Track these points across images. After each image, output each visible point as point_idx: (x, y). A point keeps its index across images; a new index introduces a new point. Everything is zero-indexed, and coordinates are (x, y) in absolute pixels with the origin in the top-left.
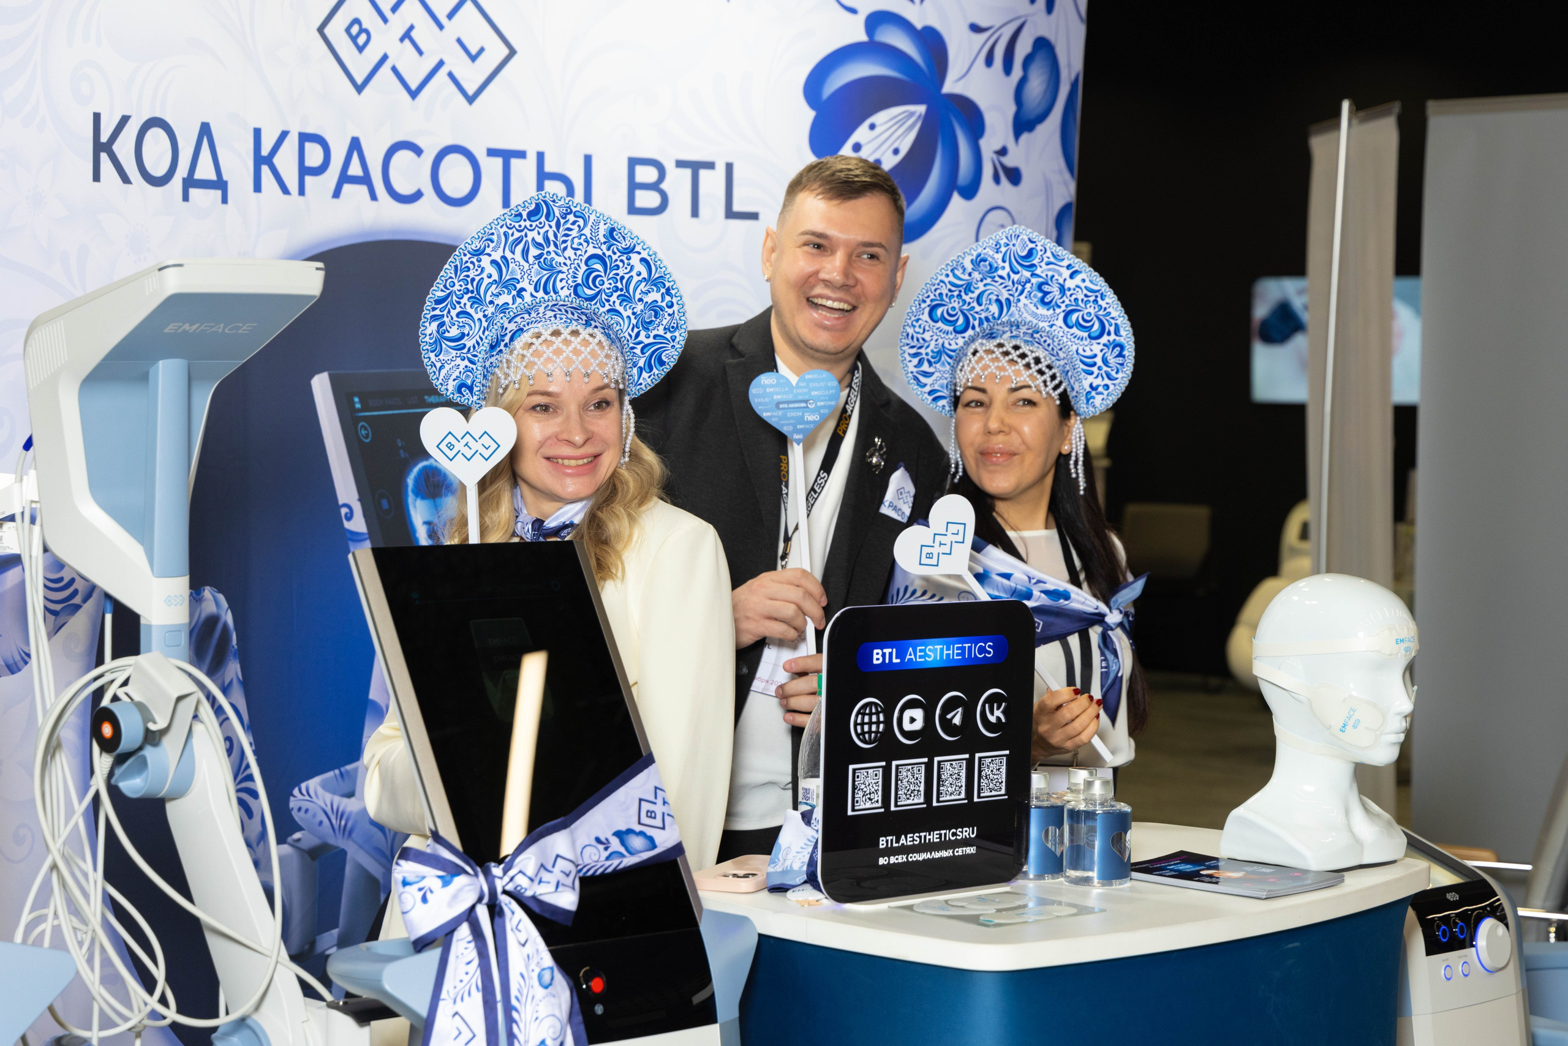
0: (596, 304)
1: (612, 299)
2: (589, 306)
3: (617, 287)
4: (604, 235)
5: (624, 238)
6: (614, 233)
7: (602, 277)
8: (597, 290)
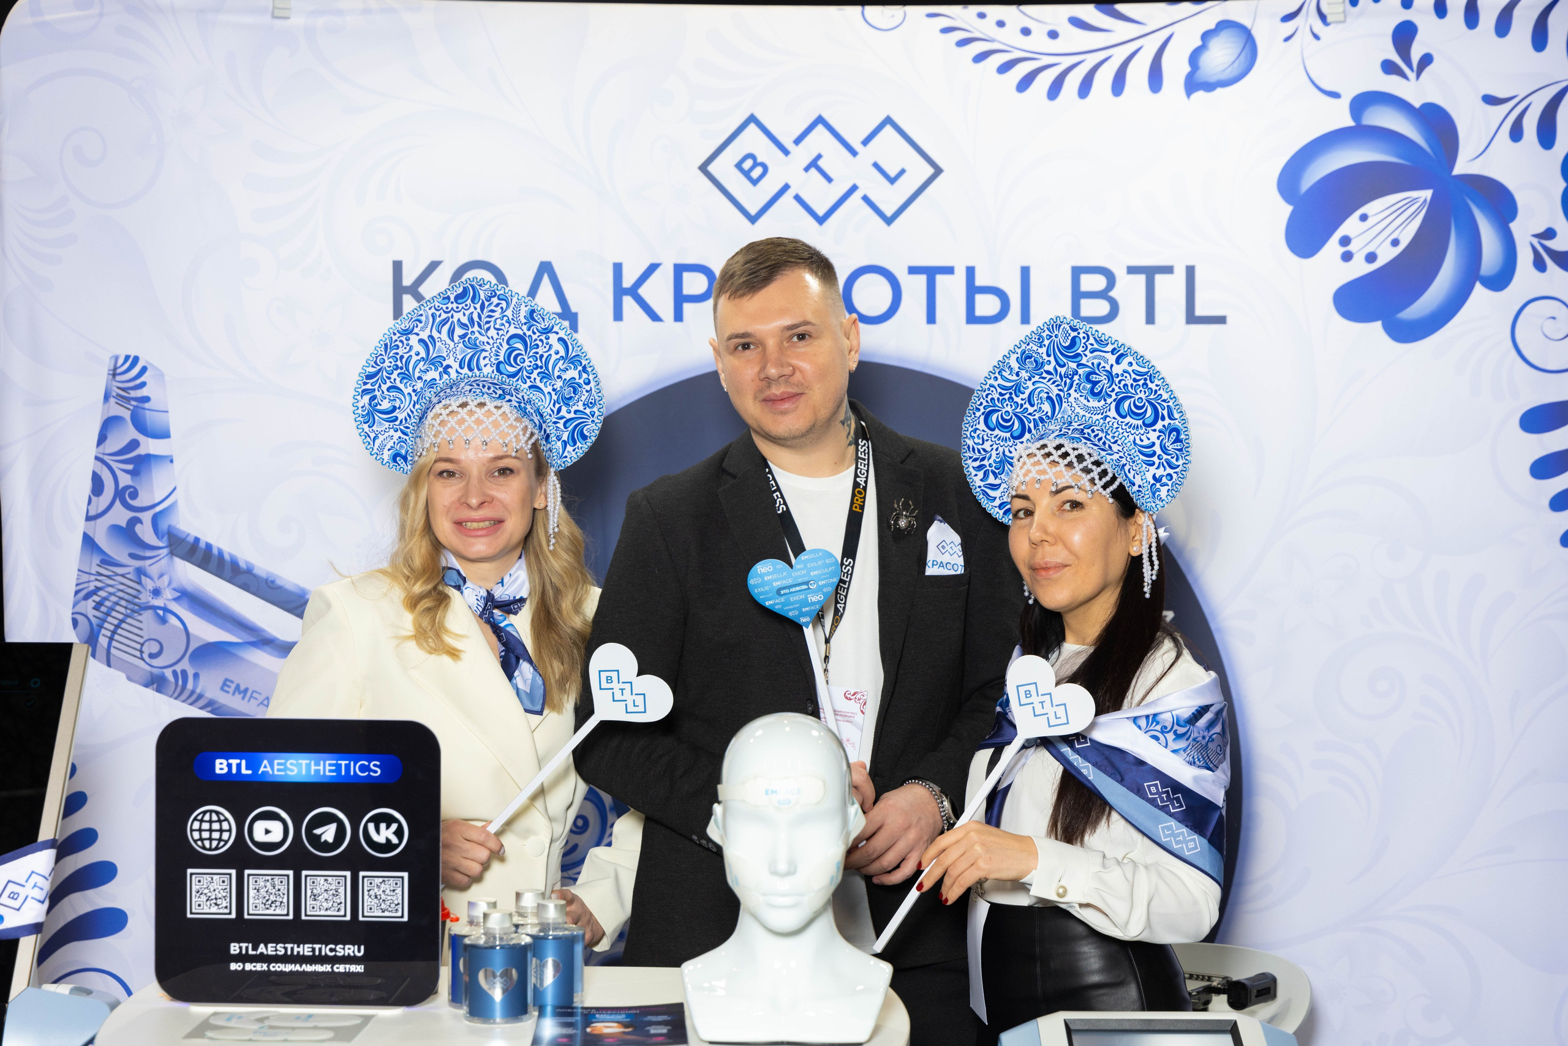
2: (511, 382)
4: (525, 316)
5: (543, 319)
6: (535, 314)
7: (522, 355)
8: (519, 367)
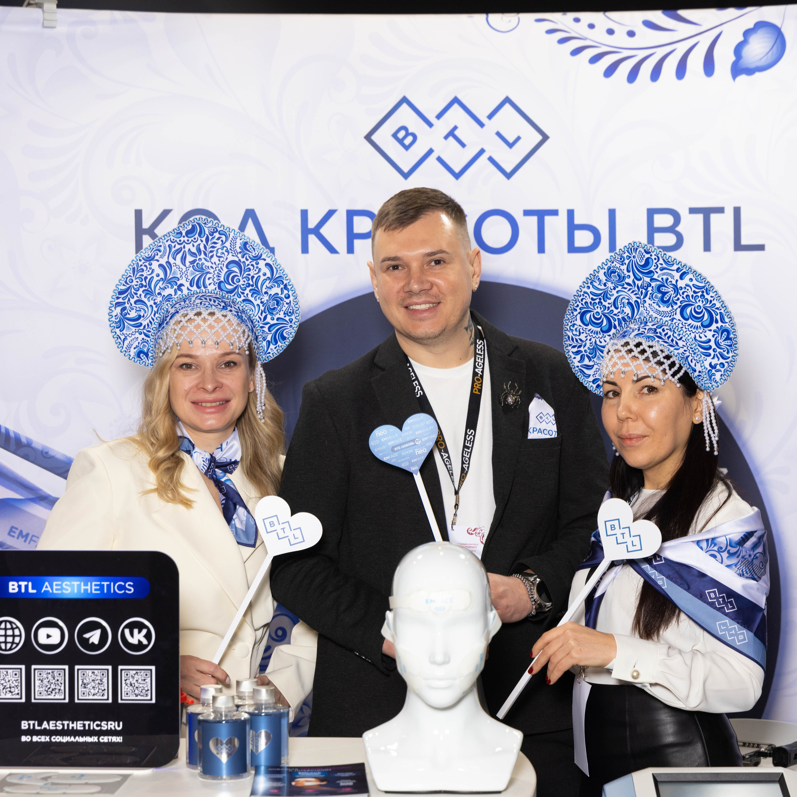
0: (234, 295)
1: (246, 292)
2: (229, 297)
3: (249, 284)
4: (240, 247)
5: (254, 249)
6: (247, 246)
7: (238, 276)
8: (235, 286)
